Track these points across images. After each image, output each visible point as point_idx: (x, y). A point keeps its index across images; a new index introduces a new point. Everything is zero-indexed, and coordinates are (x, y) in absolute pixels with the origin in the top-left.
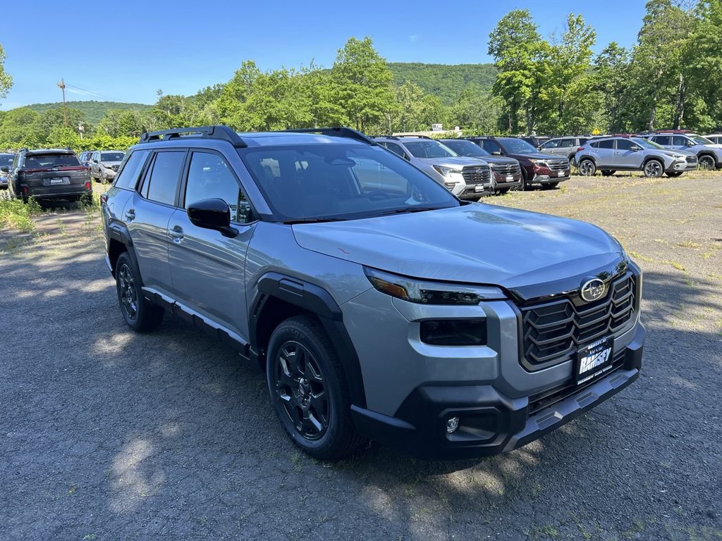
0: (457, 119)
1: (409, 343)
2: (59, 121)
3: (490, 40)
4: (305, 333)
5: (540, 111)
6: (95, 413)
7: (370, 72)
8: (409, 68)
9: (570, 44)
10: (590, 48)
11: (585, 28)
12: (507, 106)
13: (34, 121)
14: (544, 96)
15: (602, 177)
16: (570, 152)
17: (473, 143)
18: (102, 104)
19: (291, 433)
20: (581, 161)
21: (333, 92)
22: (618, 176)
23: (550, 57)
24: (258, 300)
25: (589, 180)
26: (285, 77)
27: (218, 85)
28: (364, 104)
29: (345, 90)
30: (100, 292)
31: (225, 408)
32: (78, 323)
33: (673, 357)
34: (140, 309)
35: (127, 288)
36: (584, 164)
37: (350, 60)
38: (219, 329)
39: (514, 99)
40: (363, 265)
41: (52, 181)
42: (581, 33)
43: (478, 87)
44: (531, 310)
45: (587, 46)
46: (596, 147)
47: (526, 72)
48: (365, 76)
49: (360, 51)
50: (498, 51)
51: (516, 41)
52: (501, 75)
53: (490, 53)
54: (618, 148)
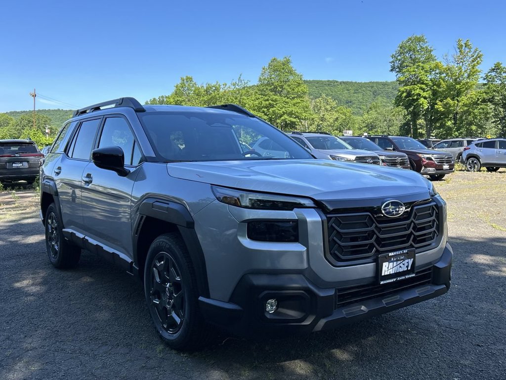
0: (366, 127)
1: (238, 240)
2: (30, 125)
3: (392, 60)
4: (170, 244)
5: (436, 120)
6: (9, 318)
7: (289, 86)
8: (325, 84)
9: (461, 64)
10: (477, 68)
11: (473, 50)
12: (408, 115)
13: (10, 125)
14: (439, 106)
15: (486, 172)
16: (459, 152)
17: (368, 139)
18: (66, 112)
19: (159, 330)
20: (468, 159)
21: (257, 102)
22: (500, 172)
23: (445, 75)
24: (138, 222)
25: (473, 174)
26: (217, 89)
27: (162, 97)
28: (283, 112)
29: (268, 100)
30: (36, 243)
31: (113, 317)
32: (12, 263)
33: (500, 294)
34: (60, 249)
35: (52, 232)
36: (471, 161)
37: (273, 76)
38: (113, 253)
39: (414, 109)
40: (211, 184)
41: (14, 165)
42: (470, 54)
43: (384, 100)
44: (335, 217)
45: (474, 65)
46: (481, 147)
47: (424, 86)
48: (285, 89)
49: (281, 68)
50: (399, 68)
51: (414, 61)
52: (402, 89)
53: (392, 70)
54: (500, 148)
